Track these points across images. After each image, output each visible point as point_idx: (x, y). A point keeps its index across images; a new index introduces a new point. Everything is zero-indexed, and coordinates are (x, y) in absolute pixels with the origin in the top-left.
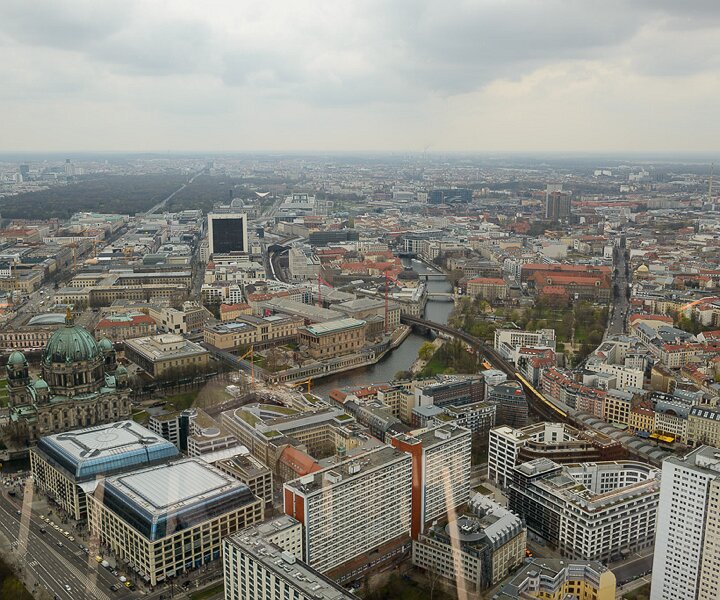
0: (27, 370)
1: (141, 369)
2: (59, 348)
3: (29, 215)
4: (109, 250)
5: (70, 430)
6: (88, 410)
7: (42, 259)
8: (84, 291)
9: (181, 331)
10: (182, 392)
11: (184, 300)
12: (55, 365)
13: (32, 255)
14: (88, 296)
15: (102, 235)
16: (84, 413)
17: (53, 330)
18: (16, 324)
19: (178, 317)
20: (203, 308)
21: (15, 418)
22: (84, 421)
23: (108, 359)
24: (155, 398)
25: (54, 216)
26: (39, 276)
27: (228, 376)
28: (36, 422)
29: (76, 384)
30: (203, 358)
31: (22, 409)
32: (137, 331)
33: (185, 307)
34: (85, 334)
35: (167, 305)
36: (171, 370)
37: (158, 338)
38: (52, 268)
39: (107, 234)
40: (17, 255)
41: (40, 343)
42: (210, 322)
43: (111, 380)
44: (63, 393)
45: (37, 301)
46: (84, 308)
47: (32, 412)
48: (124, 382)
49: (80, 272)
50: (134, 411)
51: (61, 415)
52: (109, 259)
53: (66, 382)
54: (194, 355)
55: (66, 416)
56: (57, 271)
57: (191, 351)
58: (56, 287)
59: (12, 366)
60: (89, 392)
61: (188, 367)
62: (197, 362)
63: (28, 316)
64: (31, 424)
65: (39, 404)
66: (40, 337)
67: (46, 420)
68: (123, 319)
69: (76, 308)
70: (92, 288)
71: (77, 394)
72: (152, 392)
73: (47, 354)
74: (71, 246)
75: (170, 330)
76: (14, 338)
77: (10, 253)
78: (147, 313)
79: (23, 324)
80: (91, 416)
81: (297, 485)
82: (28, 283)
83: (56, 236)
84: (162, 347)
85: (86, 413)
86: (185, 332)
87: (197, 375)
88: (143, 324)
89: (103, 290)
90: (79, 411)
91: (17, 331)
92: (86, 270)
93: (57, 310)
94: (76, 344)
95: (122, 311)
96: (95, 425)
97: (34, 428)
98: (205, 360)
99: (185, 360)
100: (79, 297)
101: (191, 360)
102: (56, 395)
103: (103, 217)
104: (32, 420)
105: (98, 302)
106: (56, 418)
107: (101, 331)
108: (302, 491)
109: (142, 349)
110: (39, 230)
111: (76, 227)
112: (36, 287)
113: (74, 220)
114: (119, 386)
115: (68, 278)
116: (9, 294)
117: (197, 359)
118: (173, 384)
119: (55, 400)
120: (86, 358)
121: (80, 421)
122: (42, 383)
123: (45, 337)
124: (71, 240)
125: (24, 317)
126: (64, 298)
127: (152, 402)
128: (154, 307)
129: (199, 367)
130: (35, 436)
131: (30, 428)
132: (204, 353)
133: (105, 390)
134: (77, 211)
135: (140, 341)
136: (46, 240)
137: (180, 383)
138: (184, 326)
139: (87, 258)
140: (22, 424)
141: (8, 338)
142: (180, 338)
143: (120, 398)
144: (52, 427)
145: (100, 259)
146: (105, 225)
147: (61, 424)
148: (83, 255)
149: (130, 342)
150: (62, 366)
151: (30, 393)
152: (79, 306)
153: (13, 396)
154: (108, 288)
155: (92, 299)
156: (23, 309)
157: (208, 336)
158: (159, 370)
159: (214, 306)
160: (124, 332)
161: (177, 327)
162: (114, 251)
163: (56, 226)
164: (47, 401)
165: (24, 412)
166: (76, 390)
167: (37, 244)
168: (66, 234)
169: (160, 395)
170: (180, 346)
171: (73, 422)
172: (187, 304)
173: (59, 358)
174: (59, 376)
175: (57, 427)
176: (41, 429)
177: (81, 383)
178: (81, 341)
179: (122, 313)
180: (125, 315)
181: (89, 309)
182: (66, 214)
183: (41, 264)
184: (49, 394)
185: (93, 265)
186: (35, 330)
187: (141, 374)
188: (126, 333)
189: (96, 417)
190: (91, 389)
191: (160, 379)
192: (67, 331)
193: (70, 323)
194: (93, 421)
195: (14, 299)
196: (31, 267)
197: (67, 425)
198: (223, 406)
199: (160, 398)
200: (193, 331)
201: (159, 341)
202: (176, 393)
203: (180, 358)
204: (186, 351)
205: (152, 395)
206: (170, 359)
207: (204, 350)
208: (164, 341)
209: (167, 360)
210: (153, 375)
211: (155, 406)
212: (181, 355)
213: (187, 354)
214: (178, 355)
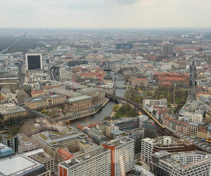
9: (15, 102)
10: (16, 127)
11: (16, 89)
19: (14, 96)
20: (24, 92)
24: (4, 130)
27: (35, 120)
33: (16, 92)
35: (9, 91)
36: (11, 118)
37: (5, 105)
42: (27, 98)
54: (21, 112)
57: (19, 110)
61: (18, 117)
62: (22, 115)
72: (3, 127)
75: (10, 102)
81: (65, 164)
84: (7, 109)
86: (16, 102)
87: (22, 120)
98: (25, 114)
99: (17, 114)
101: (19, 114)
108: (66, 166)
117: (22, 113)
118: (12, 124)
127: (3, 132)
128: (3, 92)
129: (23, 117)
137: (15, 124)
138: (16, 100)
142: (15, 105)
157: (26, 104)
158: (6, 118)
159: (29, 91)
161: (13, 100)
170: (15, 108)
172: (17, 91)
191: (6, 122)
198: (33, 132)
199: (7, 130)
200: (20, 102)
201: (6, 106)
202: (13, 128)
203: (15, 113)
204: (17, 110)
205: (3, 129)
206: (10, 114)
207: (25, 110)
208: (8, 106)
209: (9, 114)
210: (3, 120)
211: (4, 133)
212: (15, 112)
213: (17, 111)
214: (14, 112)
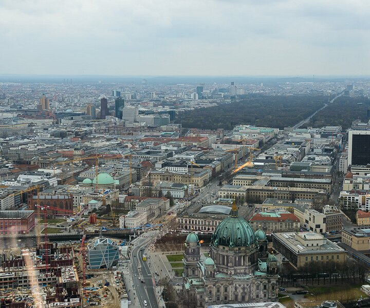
0: (199, 249)
1: (286, 260)
2: (224, 234)
3: (202, 126)
4: (263, 157)
5: (228, 303)
6: (244, 288)
7: (211, 161)
8: (242, 189)
9: (321, 231)
10: (321, 285)
11: (324, 203)
12: (221, 247)
13: (204, 158)
14: (245, 194)
15: (257, 144)
16: (240, 291)
17: (218, 219)
18: (191, 211)
19: (319, 218)
20: (342, 212)
21: (187, 286)
22: (240, 297)
23: (262, 247)
24: (297, 287)
25: (220, 127)
26: (208, 174)
27: (363, 276)
28: (203, 293)
29: (235, 266)
30: (341, 257)
31: (193, 280)
32: (284, 226)
33: (325, 210)
34: (245, 225)
35: (310, 207)
36: (312, 263)
37: (302, 234)
38: (218, 168)
39: (261, 143)
40: (193, 156)
41: (207, 228)
42: (347, 225)
43: (264, 265)
44: (225, 271)
45: (206, 194)
46: (242, 203)
47: (200, 283)
48: (274, 269)
49: (239, 173)
50: (280, 295)
51: (222, 289)
52: (262, 164)
53: (228, 263)
54: (333, 253)
55: (226, 290)
56: (222, 171)
57: (330, 249)
58: (220, 184)
59: (188, 243)
60: (245, 274)
61: (327, 262)
62: (335, 259)
63: (200, 206)
64: (199, 293)
65: (207, 277)
66: (207, 223)
67: (210, 292)
68: (273, 215)
69: (235, 203)
70: (248, 187)
71: (236, 274)
72: (295, 281)
73: (215, 238)
74: (233, 152)
75: (312, 229)
76: (188, 222)
77: (187, 154)
78: (292, 211)
79: (195, 212)
80: (246, 294)
82: (199, 179)
83: (222, 143)
84: (305, 243)
85: (242, 291)
86: (324, 231)
87: (335, 271)
88: (289, 221)
89: (256, 190)
90: (236, 288)
91: (190, 217)
92: (243, 172)
93: (221, 203)
94: (239, 232)
95: (272, 208)
96: (248, 302)
97: (201, 297)
98: (342, 259)
99: (325, 257)
100: (238, 193)
101: (330, 257)
102: (220, 272)
103: (258, 130)
104: (200, 290)
105: (253, 199)
106: (218, 291)
107: (255, 223)
109: (288, 242)
110: (210, 138)
111: (237, 137)
112: (205, 183)
113: (235, 131)
114: (270, 272)
115: (229, 178)
116: (186, 187)
117: (335, 257)
118: (313, 276)
119: (219, 276)
120: (245, 244)
121: (236, 296)
122: (210, 261)
123: (211, 224)
124: (234, 147)
125: (196, 206)
126: (226, 193)
127: (294, 289)
128: (298, 207)
129: (338, 265)
130: (201, 303)
131: (198, 296)
132: (341, 253)
133: (258, 273)
134: (238, 123)
135: (286, 235)
136: (214, 146)
137: (320, 276)
138: (323, 226)
139: (244, 162)
140: (193, 292)
141: (184, 222)
142: (321, 237)
143: (269, 282)
144: (214, 298)
145: (256, 164)
146: (260, 136)
147: (222, 297)
148: (242, 160)
149: (278, 235)
150: (227, 248)
151: (200, 268)
152: (238, 201)
153: (187, 269)
154: (261, 188)
155: (248, 196)
156: (195, 200)
157: (346, 237)
158: (302, 262)
159: (351, 211)
160: (273, 226)
161: (318, 226)
162: (267, 158)
163: (221, 135)
164: (212, 276)
165: (194, 283)
166: (235, 270)
167: (207, 149)
168: (229, 142)
169: (302, 284)
170: (321, 243)
171: (231, 297)
172: (327, 208)
173: (224, 242)
174: (223, 256)
175: (218, 299)
176: (207, 299)
177: (240, 265)
178: (242, 230)
179: (272, 210)
180: (274, 211)
181: (246, 204)
182: (230, 126)
183: (210, 165)
184: (215, 271)
185: (249, 168)
186: (204, 218)
187: (286, 264)
188: (274, 226)
189: (249, 295)
190: (247, 271)
191: (301, 270)
192: (232, 220)
193: (234, 214)
194: (247, 298)
195: (189, 191)
196: (202, 167)
197: (226, 298)
198: (359, 303)
199: (302, 287)
200: (332, 231)
201: (303, 237)
202: (315, 285)
203: (321, 254)
204: (326, 248)
205: (295, 283)
206: (311, 254)
207: (341, 250)
208: (307, 237)
209: (309, 254)
210: (296, 266)
211: (298, 294)
212: (321, 251)
213: (326, 251)
214: (319, 251)
